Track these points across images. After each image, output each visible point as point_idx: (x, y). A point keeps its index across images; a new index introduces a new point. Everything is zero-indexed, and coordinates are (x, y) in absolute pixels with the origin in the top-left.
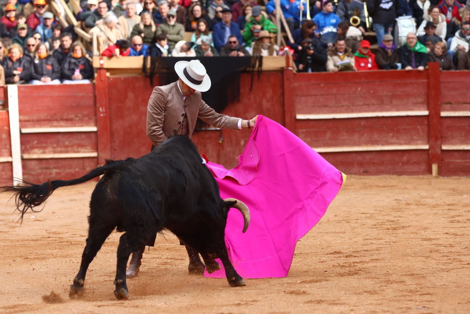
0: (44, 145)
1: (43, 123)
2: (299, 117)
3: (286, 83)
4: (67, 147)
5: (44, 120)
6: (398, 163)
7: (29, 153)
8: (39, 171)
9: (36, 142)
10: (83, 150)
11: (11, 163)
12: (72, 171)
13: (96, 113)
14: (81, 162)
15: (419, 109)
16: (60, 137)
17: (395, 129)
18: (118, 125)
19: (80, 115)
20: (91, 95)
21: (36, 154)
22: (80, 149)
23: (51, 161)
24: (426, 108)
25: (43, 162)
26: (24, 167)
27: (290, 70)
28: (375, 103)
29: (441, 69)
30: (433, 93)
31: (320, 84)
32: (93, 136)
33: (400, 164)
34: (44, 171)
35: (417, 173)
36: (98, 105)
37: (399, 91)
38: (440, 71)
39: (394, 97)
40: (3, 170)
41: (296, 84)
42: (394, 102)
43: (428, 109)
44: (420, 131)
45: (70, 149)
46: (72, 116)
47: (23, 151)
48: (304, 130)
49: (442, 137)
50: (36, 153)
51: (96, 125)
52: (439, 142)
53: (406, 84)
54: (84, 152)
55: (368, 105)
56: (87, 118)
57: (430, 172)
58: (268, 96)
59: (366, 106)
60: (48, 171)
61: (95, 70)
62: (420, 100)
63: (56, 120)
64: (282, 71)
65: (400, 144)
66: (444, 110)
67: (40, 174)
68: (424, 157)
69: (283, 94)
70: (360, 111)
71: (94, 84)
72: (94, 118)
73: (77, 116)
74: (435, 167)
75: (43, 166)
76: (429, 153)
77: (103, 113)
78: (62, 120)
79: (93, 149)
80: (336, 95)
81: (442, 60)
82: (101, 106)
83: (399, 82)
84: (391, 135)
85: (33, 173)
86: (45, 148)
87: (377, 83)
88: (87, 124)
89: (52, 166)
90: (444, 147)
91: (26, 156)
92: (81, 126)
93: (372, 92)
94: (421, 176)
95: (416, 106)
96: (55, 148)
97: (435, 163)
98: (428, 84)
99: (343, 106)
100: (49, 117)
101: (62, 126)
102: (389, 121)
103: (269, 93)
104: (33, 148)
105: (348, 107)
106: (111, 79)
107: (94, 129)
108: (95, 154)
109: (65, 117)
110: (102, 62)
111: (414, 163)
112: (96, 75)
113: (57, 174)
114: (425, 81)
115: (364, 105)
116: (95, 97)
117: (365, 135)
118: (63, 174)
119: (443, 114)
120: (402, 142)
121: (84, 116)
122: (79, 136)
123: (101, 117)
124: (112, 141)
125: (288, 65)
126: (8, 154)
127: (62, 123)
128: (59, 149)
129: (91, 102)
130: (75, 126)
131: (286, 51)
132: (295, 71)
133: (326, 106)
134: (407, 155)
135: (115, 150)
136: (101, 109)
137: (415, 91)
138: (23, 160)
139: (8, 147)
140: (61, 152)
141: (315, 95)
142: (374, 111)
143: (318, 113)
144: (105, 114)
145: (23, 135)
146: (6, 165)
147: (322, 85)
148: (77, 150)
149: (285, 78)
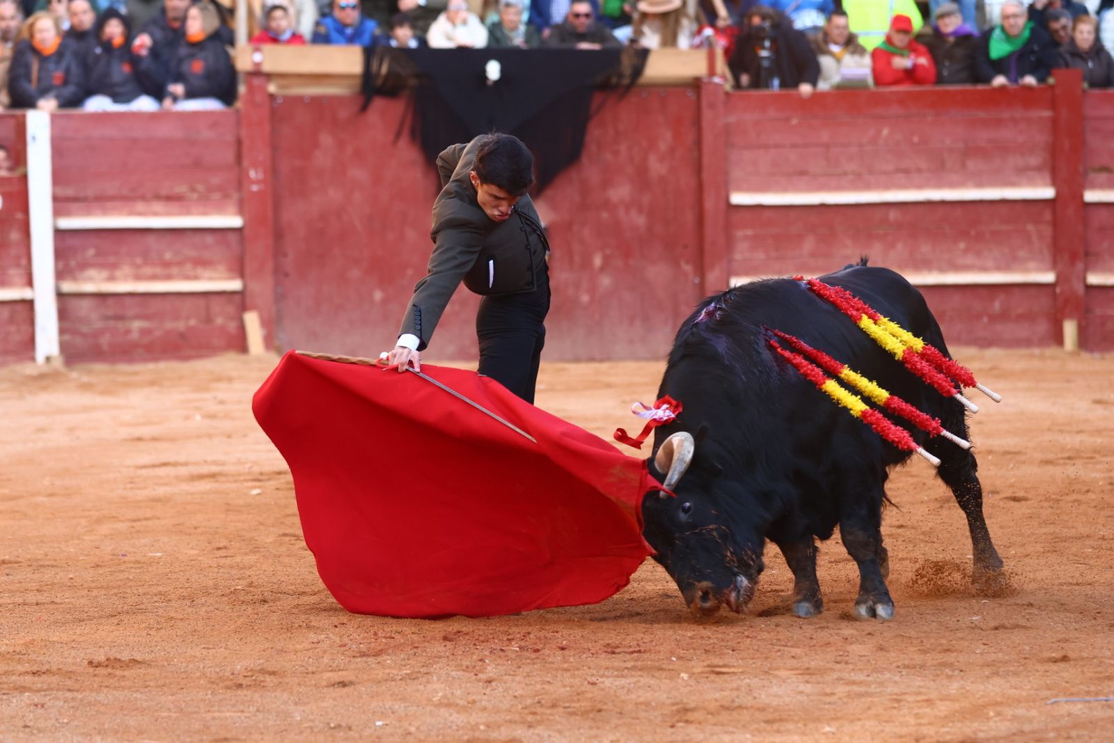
0: (112, 259)
1: (109, 204)
2: (738, 198)
3: (707, 115)
4: (166, 265)
5: (112, 198)
6: (979, 317)
7: (75, 279)
8: (99, 325)
9: (91, 252)
10: (207, 273)
11: (29, 304)
12: (180, 325)
13: (241, 182)
14: (201, 302)
15: (1032, 183)
16: (151, 240)
17: (973, 233)
18: (296, 213)
19: (200, 188)
20: (230, 138)
21: (93, 282)
22: (200, 271)
23: (128, 300)
24: (1048, 179)
25: (110, 301)
26: (63, 314)
27: (717, 85)
28: (923, 165)
29: (1085, 85)
30: (1066, 144)
31: (788, 119)
32: (233, 238)
33: (985, 320)
34: (112, 323)
35: (1026, 343)
36: (245, 163)
37: (983, 136)
38: (1084, 91)
39: (971, 151)
40: (11, 321)
41: (732, 119)
42: (971, 164)
43: (1054, 183)
44: (1035, 238)
45: (175, 270)
46: (181, 189)
47: (60, 275)
48: (749, 232)
49: (1087, 254)
50: (91, 279)
51: (241, 211)
52: (1080, 266)
53: (999, 122)
54: (211, 279)
55: (906, 171)
56: (216, 196)
57: (1059, 339)
58: (663, 146)
59: (901, 176)
60: (121, 325)
61: (241, 78)
62: (1034, 161)
63: (143, 198)
64: (696, 84)
65: (984, 269)
66: (1094, 186)
67: (101, 332)
68: (1044, 302)
69: (699, 143)
70: (887, 187)
71: (237, 111)
72: (235, 196)
73: (193, 190)
74: (1070, 329)
75: (110, 312)
76: (1055, 292)
77: (258, 182)
78: (158, 197)
79: (231, 270)
80: (827, 146)
81: (1090, 64)
82: (255, 165)
83: (982, 114)
84: (962, 245)
85: (85, 329)
86: (113, 267)
87: (930, 119)
88: (219, 209)
89: (130, 312)
90: (1094, 279)
91: (68, 287)
92: (205, 214)
93: (916, 139)
94: (1036, 351)
95: (1022, 175)
96: (138, 267)
97: (1070, 317)
98: (1055, 122)
99: (845, 174)
100: (125, 192)
101: (155, 214)
102: (958, 212)
103: (665, 140)
104: (84, 266)
105: (858, 176)
106: (280, 101)
107: (235, 221)
108: (235, 285)
109: (164, 192)
110: (257, 57)
111: (1021, 318)
112: (242, 89)
113: (144, 332)
114: (1047, 113)
115: (898, 170)
116: (239, 143)
117: (900, 246)
118: (158, 333)
119: (1091, 196)
120: (990, 263)
121: (211, 189)
122: (197, 239)
123: (253, 192)
124: (278, 251)
125: (712, 72)
126: (24, 280)
127: (158, 206)
128: (148, 270)
129: (230, 156)
130: (187, 212)
131: (708, 38)
132: (728, 87)
133: (802, 173)
134: (1002, 297)
135: (286, 275)
136: (252, 174)
137: (1021, 139)
138: (60, 296)
139: (24, 262)
140: (154, 278)
141: (776, 146)
142: (920, 187)
143: (785, 189)
144: (262, 187)
145: (59, 233)
146: (19, 308)
147: (794, 121)
148: (191, 273)
149: (704, 103)
